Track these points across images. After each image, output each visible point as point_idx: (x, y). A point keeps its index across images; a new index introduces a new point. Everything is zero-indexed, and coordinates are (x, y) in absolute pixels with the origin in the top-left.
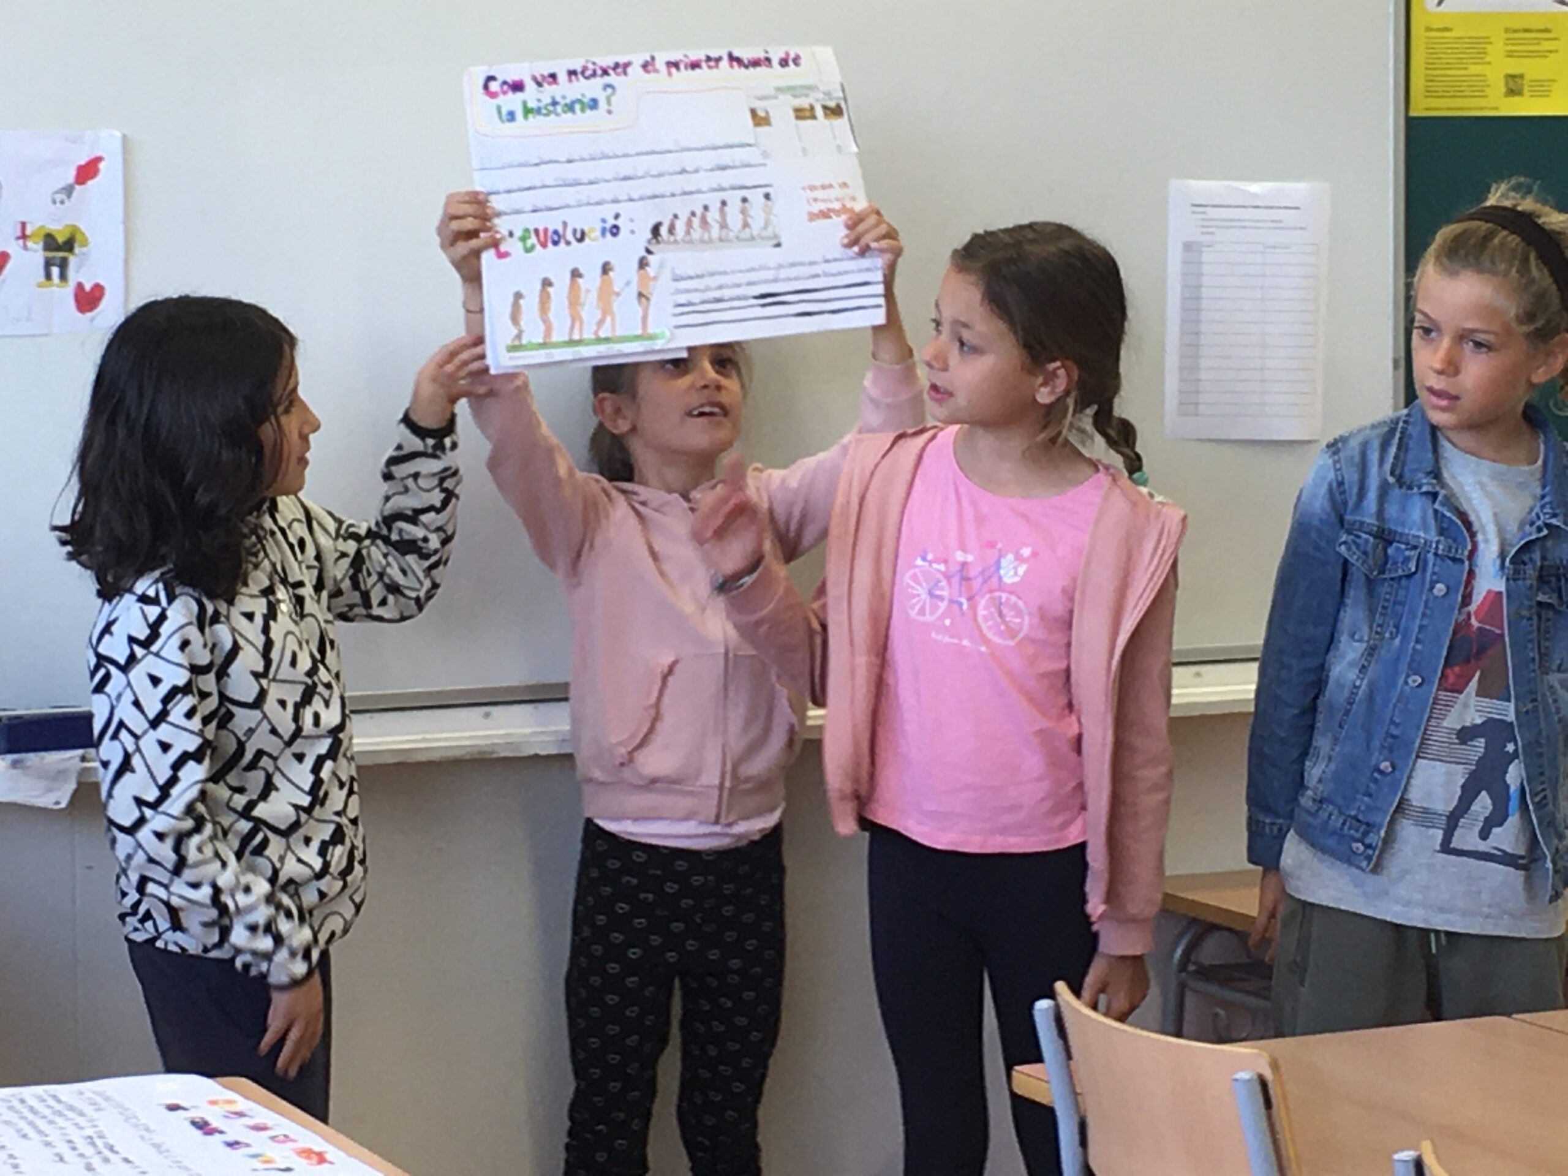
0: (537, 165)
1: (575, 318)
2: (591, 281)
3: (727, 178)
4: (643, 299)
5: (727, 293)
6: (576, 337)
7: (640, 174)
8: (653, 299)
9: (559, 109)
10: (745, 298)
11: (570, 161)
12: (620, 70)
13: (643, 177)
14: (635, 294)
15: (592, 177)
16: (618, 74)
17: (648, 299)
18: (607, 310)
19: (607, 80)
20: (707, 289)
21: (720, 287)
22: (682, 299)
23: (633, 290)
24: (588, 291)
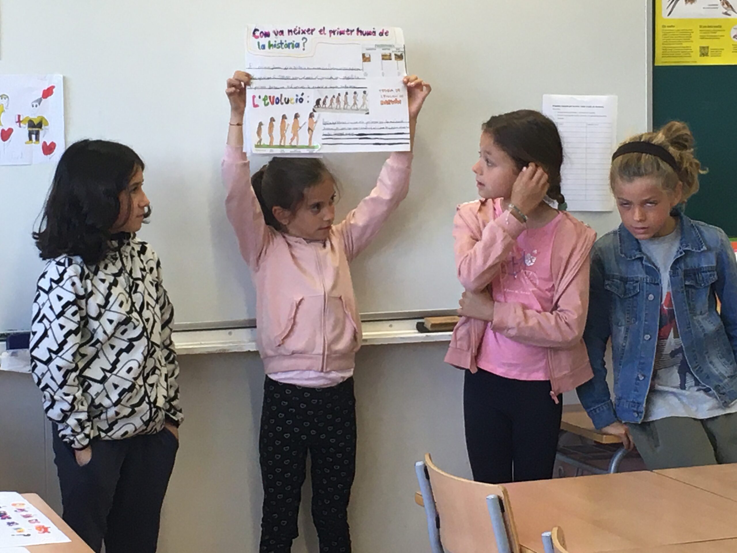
0: (272, 69)
1: (283, 136)
2: (290, 121)
3: (349, 83)
4: (310, 131)
5: (345, 132)
6: (282, 144)
7: (314, 77)
8: (314, 131)
9: (283, 46)
10: (353, 135)
11: (286, 69)
12: (310, 32)
13: (315, 79)
14: (307, 128)
15: (294, 76)
16: (309, 34)
17: (312, 131)
18: (295, 134)
19: (304, 35)
20: (337, 129)
21: (342, 129)
22: (326, 132)
23: (306, 127)
24: (289, 125)
